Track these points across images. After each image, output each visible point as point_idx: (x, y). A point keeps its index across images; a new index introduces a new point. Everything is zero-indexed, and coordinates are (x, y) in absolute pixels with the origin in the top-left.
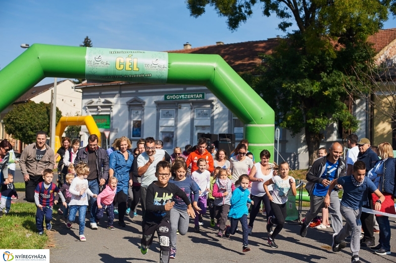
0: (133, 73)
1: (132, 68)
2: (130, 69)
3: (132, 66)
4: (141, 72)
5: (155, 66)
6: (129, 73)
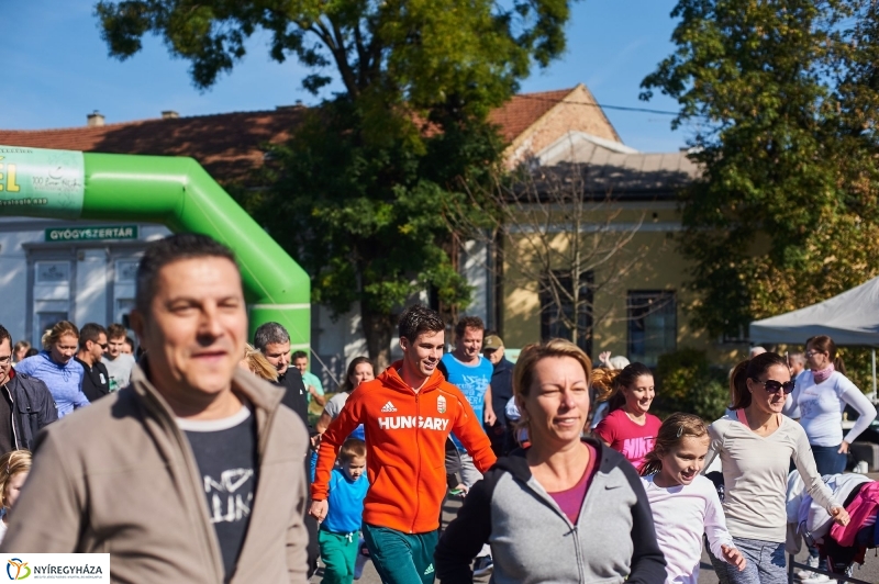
0: (8, 196)
4: (24, 193)
5: (55, 181)
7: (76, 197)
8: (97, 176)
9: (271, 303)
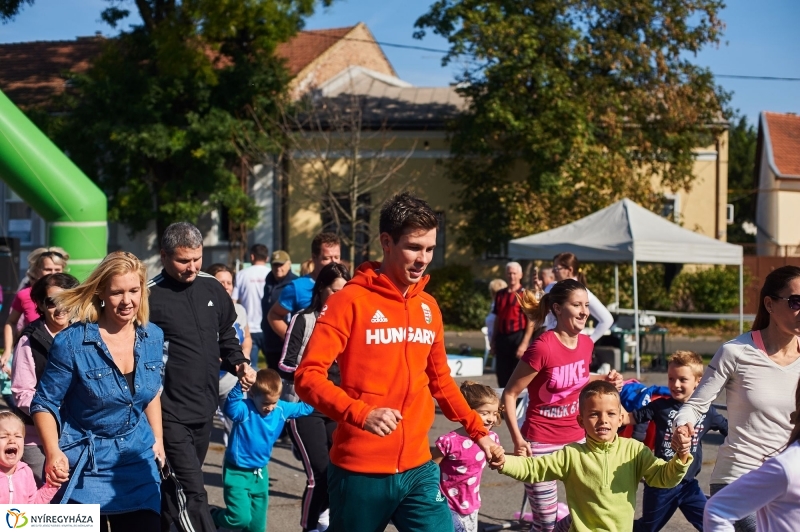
9: (69, 220)
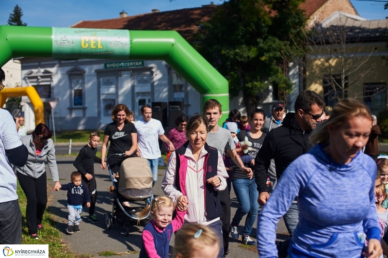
0: (98, 51)
1: (97, 46)
2: (95, 47)
3: (96, 44)
4: (105, 49)
5: (118, 43)
6: (94, 51)
7: (127, 49)
8: (135, 40)
